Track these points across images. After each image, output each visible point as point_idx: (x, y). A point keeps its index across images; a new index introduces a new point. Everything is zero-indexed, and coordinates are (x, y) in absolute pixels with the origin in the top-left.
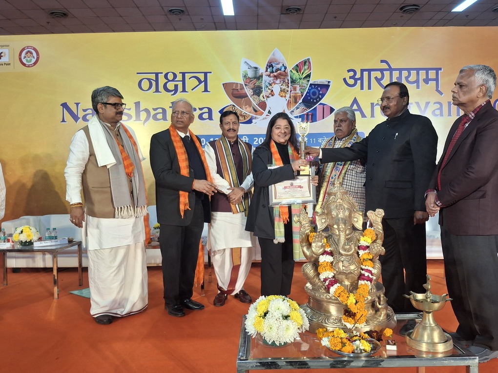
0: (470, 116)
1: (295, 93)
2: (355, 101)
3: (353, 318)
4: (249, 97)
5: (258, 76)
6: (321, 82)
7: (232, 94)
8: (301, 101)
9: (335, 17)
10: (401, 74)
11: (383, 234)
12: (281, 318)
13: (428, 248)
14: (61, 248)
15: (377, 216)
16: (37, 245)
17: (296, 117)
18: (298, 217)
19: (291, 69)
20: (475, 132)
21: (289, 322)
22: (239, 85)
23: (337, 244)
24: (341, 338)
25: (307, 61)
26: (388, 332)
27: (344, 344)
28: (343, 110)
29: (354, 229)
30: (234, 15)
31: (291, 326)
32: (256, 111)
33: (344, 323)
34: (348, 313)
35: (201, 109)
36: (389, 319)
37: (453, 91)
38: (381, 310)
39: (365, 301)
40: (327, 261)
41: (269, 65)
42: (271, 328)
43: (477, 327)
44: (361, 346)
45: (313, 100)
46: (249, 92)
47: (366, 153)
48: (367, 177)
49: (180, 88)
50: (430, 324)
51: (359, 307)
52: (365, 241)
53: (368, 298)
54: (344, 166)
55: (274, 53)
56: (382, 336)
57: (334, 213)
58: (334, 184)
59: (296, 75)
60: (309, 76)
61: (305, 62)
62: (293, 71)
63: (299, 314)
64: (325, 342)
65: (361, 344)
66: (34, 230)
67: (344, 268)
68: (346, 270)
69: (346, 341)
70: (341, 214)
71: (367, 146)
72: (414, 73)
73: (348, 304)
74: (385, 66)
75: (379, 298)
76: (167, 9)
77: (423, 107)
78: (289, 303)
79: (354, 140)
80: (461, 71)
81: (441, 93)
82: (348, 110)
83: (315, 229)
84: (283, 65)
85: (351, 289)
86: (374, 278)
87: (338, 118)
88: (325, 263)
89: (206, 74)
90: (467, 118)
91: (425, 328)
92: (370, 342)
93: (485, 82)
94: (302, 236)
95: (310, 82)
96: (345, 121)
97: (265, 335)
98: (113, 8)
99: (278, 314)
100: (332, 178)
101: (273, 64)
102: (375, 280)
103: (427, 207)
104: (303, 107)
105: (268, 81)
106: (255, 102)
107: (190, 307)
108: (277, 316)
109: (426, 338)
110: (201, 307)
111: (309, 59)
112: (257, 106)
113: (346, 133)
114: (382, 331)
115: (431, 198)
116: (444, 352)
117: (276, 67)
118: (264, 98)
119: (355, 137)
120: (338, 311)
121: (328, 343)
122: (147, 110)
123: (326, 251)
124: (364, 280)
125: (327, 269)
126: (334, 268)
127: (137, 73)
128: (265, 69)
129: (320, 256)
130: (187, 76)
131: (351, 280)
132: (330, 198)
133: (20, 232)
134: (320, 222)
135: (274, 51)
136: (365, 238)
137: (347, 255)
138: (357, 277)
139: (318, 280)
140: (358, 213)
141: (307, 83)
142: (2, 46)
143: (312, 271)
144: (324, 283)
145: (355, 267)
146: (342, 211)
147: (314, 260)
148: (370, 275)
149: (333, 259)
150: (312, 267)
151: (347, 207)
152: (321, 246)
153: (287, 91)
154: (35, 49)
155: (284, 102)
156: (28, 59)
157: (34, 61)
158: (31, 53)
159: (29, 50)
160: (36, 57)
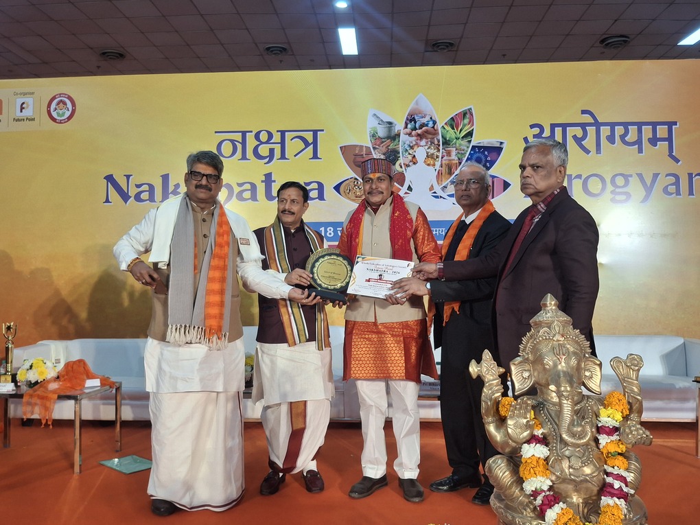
1: (450, 160)
5: (393, 134)
6: (489, 143)
9: (504, 55)
10: (613, 131)
15: (630, 367)
18: (477, 366)
19: (443, 124)
23: (556, 419)
25: (468, 112)
30: (357, 54)
40: (537, 455)
41: (409, 118)
49: (277, 153)
52: (609, 417)
55: (417, 101)
57: (549, 361)
59: (451, 134)
60: (470, 134)
61: (464, 114)
62: (446, 127)
67: (571, 470)
68: (575, 474)
70: (563, 364)
72: (633, 130)
74: (587, 119)
76: (262, 47)
77: (649, 183)
81: (677, 161)
84: (431, 118)
85: (586, 511)
86: (632, 492)
88: (535, 459)
89: (315, 132)
94: (486, 403)
101: (416, 118)
105: (408, 143)
111: (471, 108)
117: (420, 121)
118: (401, 167)
122: (228, 186)
123: (535, 435)
124: (612, 495)
125: (537, 472)
126: (552, 470)
127: (216, 132)
128: (403, 125)
129: (524, 445)
130: (288, 136)
131: (585, 494)
132: (539, 332)
133: (28, 367)
134: (520, 378)
135: (417, 98)
136: (610, 411)
137: (577, 444)
138: (598, 488)
139: (519, 491)
140: (591, 361)
141: (468, 145)
142: (25, 94)
143: (507, 473)
144: (532, 498)
145: (594, 469)
146: (564, 357)
147: (510, 451)
148: (623, 485)
149: (548, 452)
150: (507, 465)
151: (572, 349)
152: (526, 426)
153: (437, 158)
154: (70, 98)
155: (431, 173)
156: (61, 112)
157: (68, 114)
158: (65, 103)
159: (61, 100)
160: (70, 109)
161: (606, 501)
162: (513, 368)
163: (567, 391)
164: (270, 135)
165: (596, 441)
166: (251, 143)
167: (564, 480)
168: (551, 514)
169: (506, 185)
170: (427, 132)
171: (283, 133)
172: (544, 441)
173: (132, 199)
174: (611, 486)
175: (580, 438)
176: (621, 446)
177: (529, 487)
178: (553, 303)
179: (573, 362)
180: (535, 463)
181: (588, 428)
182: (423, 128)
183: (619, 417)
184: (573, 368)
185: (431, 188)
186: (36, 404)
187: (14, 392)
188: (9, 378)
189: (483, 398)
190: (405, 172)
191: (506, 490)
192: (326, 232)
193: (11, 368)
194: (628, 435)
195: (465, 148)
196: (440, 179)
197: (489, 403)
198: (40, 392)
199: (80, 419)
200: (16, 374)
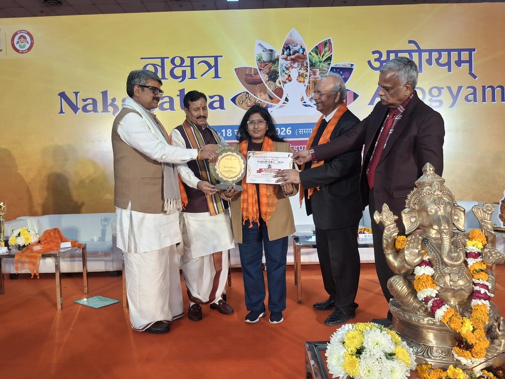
1: (315, 78)
3: (471, 351)
4: (264, 82)
5: (273, 59)
6: (343, 65)
7: (246, 80)
10: (430, 56)
15: (485, 212)
18: (379, 216)
19: (310, 51)
21: (395, 362)
22: (253, 70)
25: (328, 42)
31: (398, 368)
32: (271, 98)
34: (463, 344)
35: (211, 97)
38: (501, 338)
40: (427, 274)
41: (286, 47)
42: (369, 371)
46: (264, 77)
49: (188, 74)
52: (474, 246)
55: (291, 33)
59: (316, 58)
60: (330, 59)
61: (325, 44)
62: (312, 53)
66: (32, 232)
72: (445, 55)
73: (462, 333)
74: (413, 47)
75: (498, 322)
77: (455, 93)
81: (475, 77)
84: (301, 47)
85: (461, 310)
88: (425, 276)
89: (216, 58)
99: (378, 352)
101: (290, 46)
105: (284, 65)
106: (270, 88)
108: (378, 355)
111: (330, 39)
112: (272, 93)
117: (293, 49)
118: (280, 84)
120: (441, 339)
123: (424, 260)
124: (480, 298)
125: (427, 285)
126: (437, 283)
127: (141, 58)
128: (281, 52)
129: (417, 267)
130: (196, 60)
131: (459, 299)
132: (423, 189)
133: (17, 235)
134: (408, 222)
135: (290, 32)
136: (474, 242)
137: (454, 265)
138: (469, 294)
139: (413, 299)
140: (458, 209)
141: (328, 67)
143: (405, 287)
144: (424, 303)
145: (467, 281)
146: (443, 206)
147: (405, 272)
148: (487, 291)
149: (434, 271)
150: (404, 282)
151: (447, 200)
152: (418, 254)
153: (306, 76)
154: (28, 33)
155: (302, 88)
156: (22, 44)
157: (28, 46)
158: (25, 38)
159: (22, 35)
160: (30, 42)
161: (475, 302)
162: (403, 215)
163: (446, 229)
164: (183, 60)
165: (466, 262)
166: (168, 66)
167: (446, 289)
168: (440, 313)
169: (356, 96)
170: (298, 57)
171: (192, 58)
172: (429, 263)
173: (80, 110)
174: (479, 292)
175: (457, 261)
176: (483, 265)
177: (421, 295)
178: (431, 169)
179: (449, 209)
180: (426, 279)
181: (462, 254)
182: (296, 54)
183: (481, 246)
184: (448, 213)
185: (302, 99)
186: (26, 262)
187: (8, 254)
188: (3, 244)
189: (384, 237)
190: (283, 87)
191: (403, 299)
192: (226, 133)
193: (4, 236)
194: (489, 257)
195: (326, 69)
196: (308, 92)
197: (389, 240)
198: (28, 253)
199: (60, 272)
200: (8, 240)
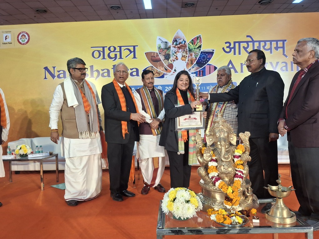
0: (305, 70)
1: (192, 58)
2: (230, 62)
3: (231, 202)
4: (162, 61)
5: (167, 47)
6: (208, 50)
7: (151, 59)
8: (195, 63)
9: (217, 9)
10: (260, 44)
11: (250, 148)
12: (185, 202)
13: (279, 157)
14: (45, 158)
15: (246, 136)
16: (30, 157)
17: (192, 73)
18: (194, 137)
19: (189, 42)
20: (308, 81)
21: (189, 204)
22: (155, 53)
23: (220, 154)
24: (223, 215)
25: (199, 37)
26: (254, 211)
27: (225, 219)
28: (223, 68)
29: (231, 144)
30: (151, 9)
31: (191, 207)
32: (166, 70)
33: (225, 205)
34: (228, 199)
35: (131, 69)
36: (254, 202)
37: (293, 55)
38: (249, 197)
39: (238, 191)
40: (213, 165)
41: (174, 40)
42: (178, 208)
43: (312, 208)
44: (236, 220)
45: (203, 62)
46: (162, 58)
47: (238, 95)
48: (238, 112)
49: (118, 56)
50: (281, 205)
51: (235, 195)
52: (238, 152)
53: (240, 189)
54: (223, 104)
56: (250, 214)
57: (218, 135)
58: (217, 116)
59: (192, 46)
60: (200, 47)
61: (197, 38)
63: (196, 200)
64: (213, 217)
65: (236, 219)
66: (28, 147)
67: (224, 170)
68: (226, 171)
69: (226, 217)
70: (222, 135)
71: (238, 92)
72: (268, 43)
73: (228, 193)
74: (249, 39)
75: (248, 189)
76: (109, 6)
77: (274, 65)
78: (189, 193)
79: (230, 87)
80: (298, 42)
81: (286, 56)
82: (226, 68)
83: (205, 145)
84: (184, 40)
85: (229, 183)
86: (244, 176)
87: (220, 73)
88: (212, 167)
89: (134, 47)
90: (303, 72)
91: (277, 208)
92: (242, 217)
93: (314, 49)
94: (197, 149)
95: (201, 51)
96: (224, 75)
97: (174, 213)
98: (76, 6)
99: (182, 200)
100: (216, 112)
101: (177, 40)
102: (245, 178)
103: (279, 130)
104: (196, 67)
105: (174, 51)
106: (166, 64)
107: (126, 195)
108: (182, 201)
109: (278, 215)
110: (133, 195)
112: (167, 67)
113: (224, 83)
114: (250, 210)
115: (282, 124)
116: (291, 224)
117: (179, 41)
118: (171, 61)
119: (231, 86)
120: (221, 197)
121: (215, 218)
122: (97, 71)
123: (213, 159)
124: (238, 177)
125: (213, 171)
126: (218, 170)
127: (91, 47)
128: (172, 43)
129: (209, 162)
130: (123, 48)
131: (229, 178)
132: (215, 125)
133: (20, 149)
134: (209, 141)
135: (177, 32)
137: (226, 161)
138: (233, 175)
139: (208, 178)
141: (199, 51)
142: (7, 32)
143: (204, 172)
144: (212, 179)
145: (232, 169)
146: (223, 133)
147: (205, 165)
148: (242, 174)
149: (217, 164)
150: (204, 169)
151: (226, 130)
152: (210, 156)
153: (186, 57)
154: (27, 33)
155: (184, 64)
156: (23, 40)
158: (25, 36)
159: (23, 34)
160: (27, 39)
161: (236, 179)
162: (206, 137)
163: (223, 144)
164: (115, 48)
165: (233, 160)
166: (107, 52)
167: (222, 173)
168: (217, 184)
169: (215, 68)
170: (182, 46)
171: (120, 47)
172: (216, 161)
173: (56, 77)
174: (238, 174)
175: (227, 159)
176: (241, 162)
179: (226, 135)
181: (230, 156)
182: (180, 44)
183: (241, 152)
184: (226, 137)
187: (14, 159)
194: (243, 158)
196: (188, 66)
